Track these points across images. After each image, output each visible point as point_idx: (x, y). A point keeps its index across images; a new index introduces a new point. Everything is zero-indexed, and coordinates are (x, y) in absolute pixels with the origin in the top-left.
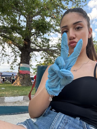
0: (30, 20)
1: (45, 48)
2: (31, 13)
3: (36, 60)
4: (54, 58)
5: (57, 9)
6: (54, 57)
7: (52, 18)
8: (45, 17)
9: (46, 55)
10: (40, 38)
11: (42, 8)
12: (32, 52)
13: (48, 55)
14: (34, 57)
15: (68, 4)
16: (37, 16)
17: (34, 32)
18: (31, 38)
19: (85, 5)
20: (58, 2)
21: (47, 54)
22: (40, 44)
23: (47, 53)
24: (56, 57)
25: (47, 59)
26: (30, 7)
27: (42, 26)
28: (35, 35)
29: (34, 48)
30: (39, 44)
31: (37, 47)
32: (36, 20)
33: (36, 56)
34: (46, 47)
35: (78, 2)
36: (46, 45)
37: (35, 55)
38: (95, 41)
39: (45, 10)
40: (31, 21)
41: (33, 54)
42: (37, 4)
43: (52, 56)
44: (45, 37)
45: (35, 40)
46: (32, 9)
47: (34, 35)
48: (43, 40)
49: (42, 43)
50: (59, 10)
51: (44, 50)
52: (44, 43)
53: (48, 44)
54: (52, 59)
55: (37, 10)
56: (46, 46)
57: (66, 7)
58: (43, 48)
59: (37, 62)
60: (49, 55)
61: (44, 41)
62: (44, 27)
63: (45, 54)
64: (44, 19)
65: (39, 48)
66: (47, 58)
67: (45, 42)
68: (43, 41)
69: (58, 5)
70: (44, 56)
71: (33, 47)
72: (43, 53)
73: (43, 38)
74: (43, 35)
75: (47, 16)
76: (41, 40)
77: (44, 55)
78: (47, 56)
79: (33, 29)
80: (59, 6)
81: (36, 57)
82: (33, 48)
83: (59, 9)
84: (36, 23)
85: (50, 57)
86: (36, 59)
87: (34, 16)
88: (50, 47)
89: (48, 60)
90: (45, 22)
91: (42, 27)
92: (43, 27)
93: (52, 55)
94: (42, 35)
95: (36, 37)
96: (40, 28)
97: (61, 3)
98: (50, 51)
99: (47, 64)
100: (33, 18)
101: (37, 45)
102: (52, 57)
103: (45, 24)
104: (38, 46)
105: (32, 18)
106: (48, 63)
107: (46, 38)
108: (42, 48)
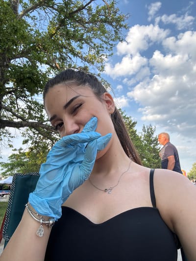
0: (5, 63)
1: (33, 121)
2: (9, 50)
3: (11, 146)
4: (53, 142)
5: (61, 52)
6: (52, 139)
7: (52, 66)
8: (38, 64)
9: (36, 136)
10: (24, 100)
11: (32, 45)
12: (4, 127)
13: (40, 135)
14: (6, 139)
15: (81, 48)
16: (21, 58)
17: (12, 88)
18: (2, 98)
19: (110, 55)
20: (64, 41)
21: (38, 134)
22: (24, 112)
23: (37, 132)
24: (56, 140)
25: (36, 145)
26: (6, 38)
27: (29, 78)
28: (12, 94)
29: (8, 119)
30: (22, 113)
31: (15, 117)
32: (19, 65)
33: (12, 137)
34: (36, 119)
35: (99, 48)
36: (37, 115)
37: (10, 134)
38: (126, 117)
39: (39, 49)
40: (7, 66)
41: (3, 133)
42: (22, 36)
43: (48, 138)
44: (34, 100)
45: (12, 103)
46: (11, 43)
47: (10, 92)
48: (30, 105)
49: (27, 111)
50: (64, 55)
51: (32, 126)
52: (32, 112)
53: (41, 115)
54: (48, 144)
55: (21, 48)
56: (36, 117)
57: (78, 53)
58: (30, 121)
59: (13, 149)
60: (42, 136)
61: (33, 107)
62: (34, 82)
63: (34, 133)
64: (34, 67)
65: (19, 120)
66: (36, 142)
67: (33, 110)
68: (29, 108)
69: (63, 47)
70: (31, 138)
71: (5, 117)
72: (28, 130)
73: (30, 102)
74: (32, 95)
75: (42, 62)
76: (26, 105)
77: (32, 134)
78: (38, 138)
79: (9, 81)
80: (66, 48)
81: (10, 139)
82: (5, 119)
83: (66, 55)
84: (16, 72)
85: (43, 139)
86: (11, 143)
87: (15, 57)
88: (45, 119)
89: (40, 146)
90: (37, 72)
91: (29, 81)
92: (32, 80)
93: (48, 136)
94: (28, 96)
95: (15, 97)
96: (25, 81)
97: (69, 44)
98: (43, 128)
99: (37, 154)
100: (12, 61)
101: (17, 113)
102: (49, 141)
103: (37, 75)
104: (18, 117)
105: (10, 60)
106: (38, 152)
107: (37, 101)
108: (28, 122)
